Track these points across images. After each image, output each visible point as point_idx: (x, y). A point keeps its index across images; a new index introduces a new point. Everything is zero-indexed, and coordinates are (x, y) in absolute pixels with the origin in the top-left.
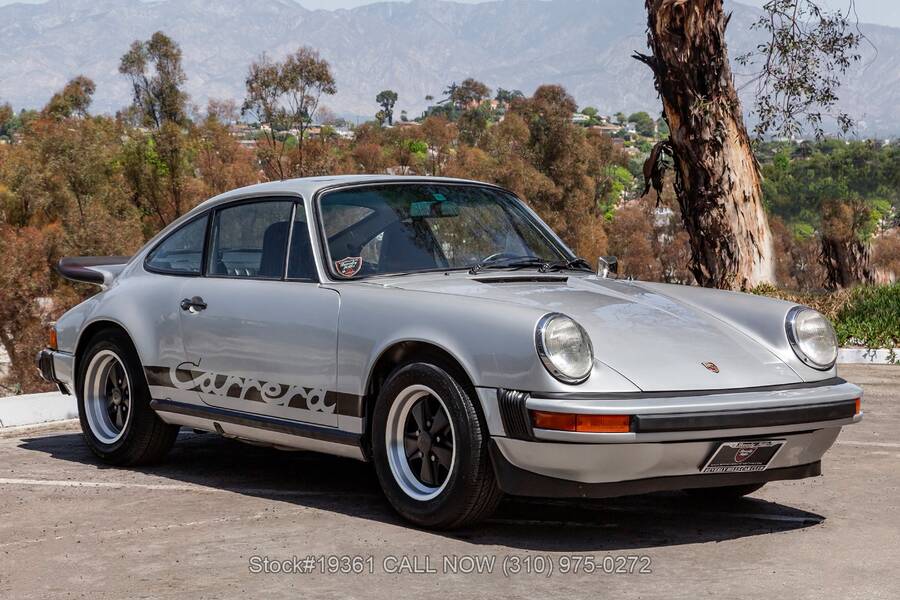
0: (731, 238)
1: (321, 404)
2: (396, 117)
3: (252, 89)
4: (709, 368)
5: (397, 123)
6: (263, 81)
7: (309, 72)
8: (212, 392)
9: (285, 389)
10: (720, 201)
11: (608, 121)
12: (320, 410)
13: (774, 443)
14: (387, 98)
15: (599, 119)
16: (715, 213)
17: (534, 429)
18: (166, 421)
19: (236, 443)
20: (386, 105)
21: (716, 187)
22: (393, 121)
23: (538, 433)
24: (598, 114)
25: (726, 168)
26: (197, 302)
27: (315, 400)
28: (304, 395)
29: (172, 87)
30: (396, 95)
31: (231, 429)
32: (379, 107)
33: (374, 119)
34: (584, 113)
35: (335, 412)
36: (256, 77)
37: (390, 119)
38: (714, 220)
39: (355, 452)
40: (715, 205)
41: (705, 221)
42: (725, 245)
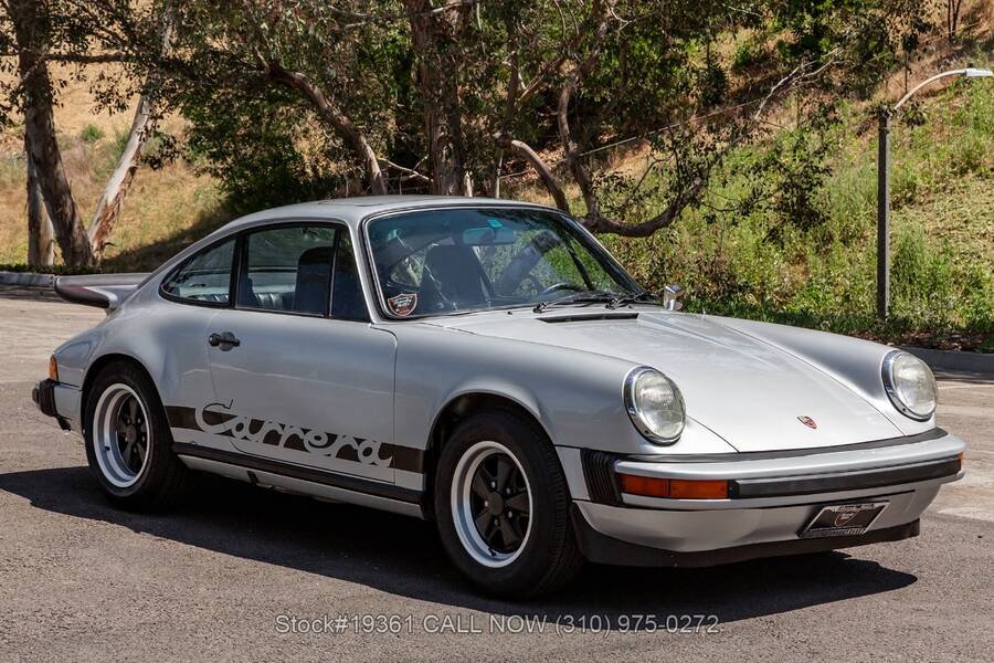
1: (374, 456)
4: (805, 423)
8: (245, 438)
9: (332, 438)
12: (373, 463)
13: (877, 505)
17: (623, 494)
18: (189, 466)
19: (273, 494)
23: (627, 498)
26: (228, 339)
27: (368, 452)
28: (355, 446)
31: (267, 478)
35: (390, 466)
39: (415, 510)
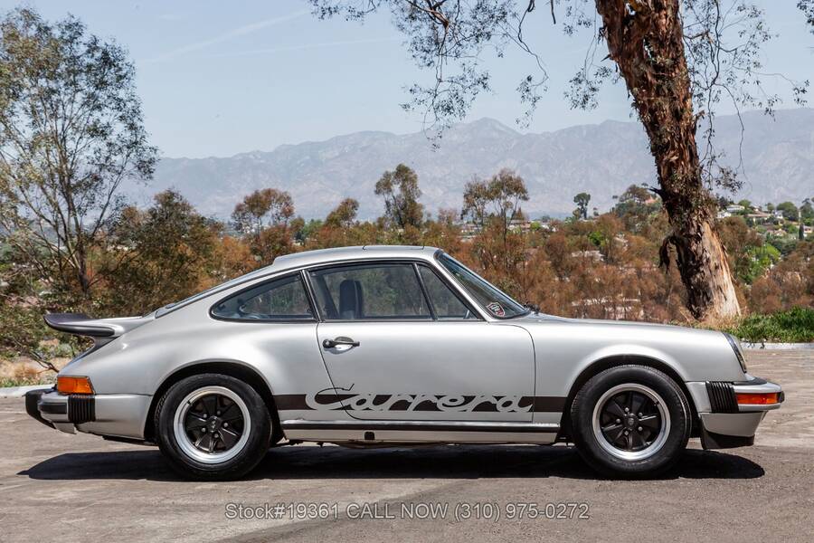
0: (709, 289)
2: (590, 213)
3: (468, 201)
5: (590, 218)
6: (475, 194)
7: (510, 186)
10: (701, 269)
11: (760, 210)
14: (582, 199)
15: (753, 208)
16: (698, 276)
20: (581, 204)
21: (698, 261)
22: (588, 216)
24: (751, 205)
25: (704, 250)
29: (413, 202)
30: (589, 196)
32: (576, 206)
33: (572, 216)
34: (740, 204)
36: (471, 192)
37: (585, 215)
38: (699, 280)
40: (699, 271)
41: (694, 281)
42: (705, 294)
